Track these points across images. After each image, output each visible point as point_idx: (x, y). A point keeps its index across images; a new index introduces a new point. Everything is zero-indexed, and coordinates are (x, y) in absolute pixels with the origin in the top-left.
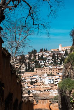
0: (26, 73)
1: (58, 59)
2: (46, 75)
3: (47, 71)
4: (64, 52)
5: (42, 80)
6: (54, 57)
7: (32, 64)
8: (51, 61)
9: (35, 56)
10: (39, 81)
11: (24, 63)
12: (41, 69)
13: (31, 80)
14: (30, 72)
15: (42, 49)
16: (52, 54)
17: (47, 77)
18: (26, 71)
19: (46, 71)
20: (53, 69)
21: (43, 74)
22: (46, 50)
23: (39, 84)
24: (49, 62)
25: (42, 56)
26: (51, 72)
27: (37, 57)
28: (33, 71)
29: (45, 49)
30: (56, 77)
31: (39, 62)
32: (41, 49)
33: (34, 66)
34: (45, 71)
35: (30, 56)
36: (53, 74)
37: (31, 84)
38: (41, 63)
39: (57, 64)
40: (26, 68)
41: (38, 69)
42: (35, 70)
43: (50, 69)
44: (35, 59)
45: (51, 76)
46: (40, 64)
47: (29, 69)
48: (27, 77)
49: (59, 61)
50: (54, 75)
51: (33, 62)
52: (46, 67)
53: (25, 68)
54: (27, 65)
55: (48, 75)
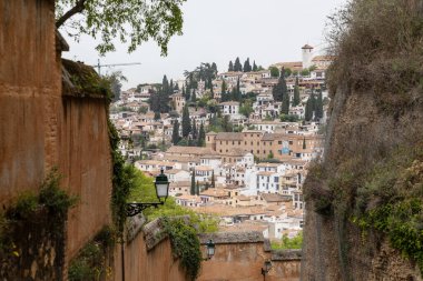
0: (173, 148)
1: (296, 102)
2: (249, 158)
3: (255, 143)
4: (319, 74)
5: (236, 179)
6: (280, 93)
7: (199, 118)
8: (271, 107)
9: (209, 86)
10: (221, 181)
11: (167, 110)
12: (233, 135)
13: (193, 175)
14: (191, 144)
15: (238, 60)
16: (275, 82)
17: (254, 168)
18: (176, 140)
20: (276, 136)
21: (240, 156)
22: (251, 64)
23: (222, 193)
24: (264, 113)
25: (237, 90)
26: (268, 147)
27: (218, 91)
28: (201, 144)
29: (247, 63)
30: (290, 166)
31: (226, 110)
32: (234, 63)
33: (207, 124)
34: (249, 143)
35: (192, 85)
36: (277, 156)
37: (193, 193)
38: (232, 111)
39: (293, 119)
40: (176, 131)
41: (222, 135)
42: (209, 140)
43: (267, 139)
44: (212, 98)
45: (268, 165)
46: (227, 117)
47: (188, 136)
48: (178, 166)
49: (300, 111)
50: (279, 162)
51: (201, 111)
52: (253, 128)
53: (170, 132)
54: (180, 120)
55: (257, 160)
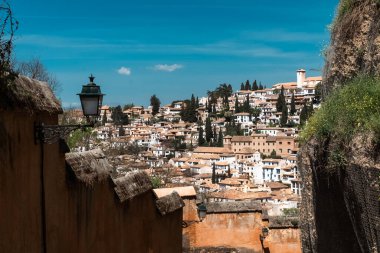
0: (199, 149)
1: (292, 113)
2: (257, 156)
3: (261, 144)
4: (310, 91)
5: (247, 171)
6: (281, 105)
7: (218, 125)
8: (274, 117)
9: (226, 101)
10: (236, 174)
11: (195, 120)
12: (244, 138)
13: (214, 169)
14: (212, 146)
15: (248, 83)
16: (276, 97)
17: (261, 163)
18: (201, 143)
19: (258, 145)
20: (278, 138)
21: (249, 155)
22: (258, 85)
23: (236, 182)
24: (268, 121)
25: (247, 103)
26: (271, 147)
27: (232, 105)
28: (220, 144)
29: (255, 83)
30: (288, 162)
31: (239, 119)
32: (245, 84)
33: (224, 130)
34: (256, 144)
35: (213, 101)
36: (278, 153)
37: (214, 182)
38: (245, 121)
39: (291, 125)
40: (201, 135)
41: (235, 138)
42: (226, 142)
43: (271, 141)
44: (228, 110)
45: (271, 160)
46: (239, 125)
47: (210, 139)
48: (202, 162)
49: (296, 118)
50: (280, 158)
51: (220, 120)
52: (259, 132)
53: (196, 137)
54: (204, 127)
55: (263, 157)
